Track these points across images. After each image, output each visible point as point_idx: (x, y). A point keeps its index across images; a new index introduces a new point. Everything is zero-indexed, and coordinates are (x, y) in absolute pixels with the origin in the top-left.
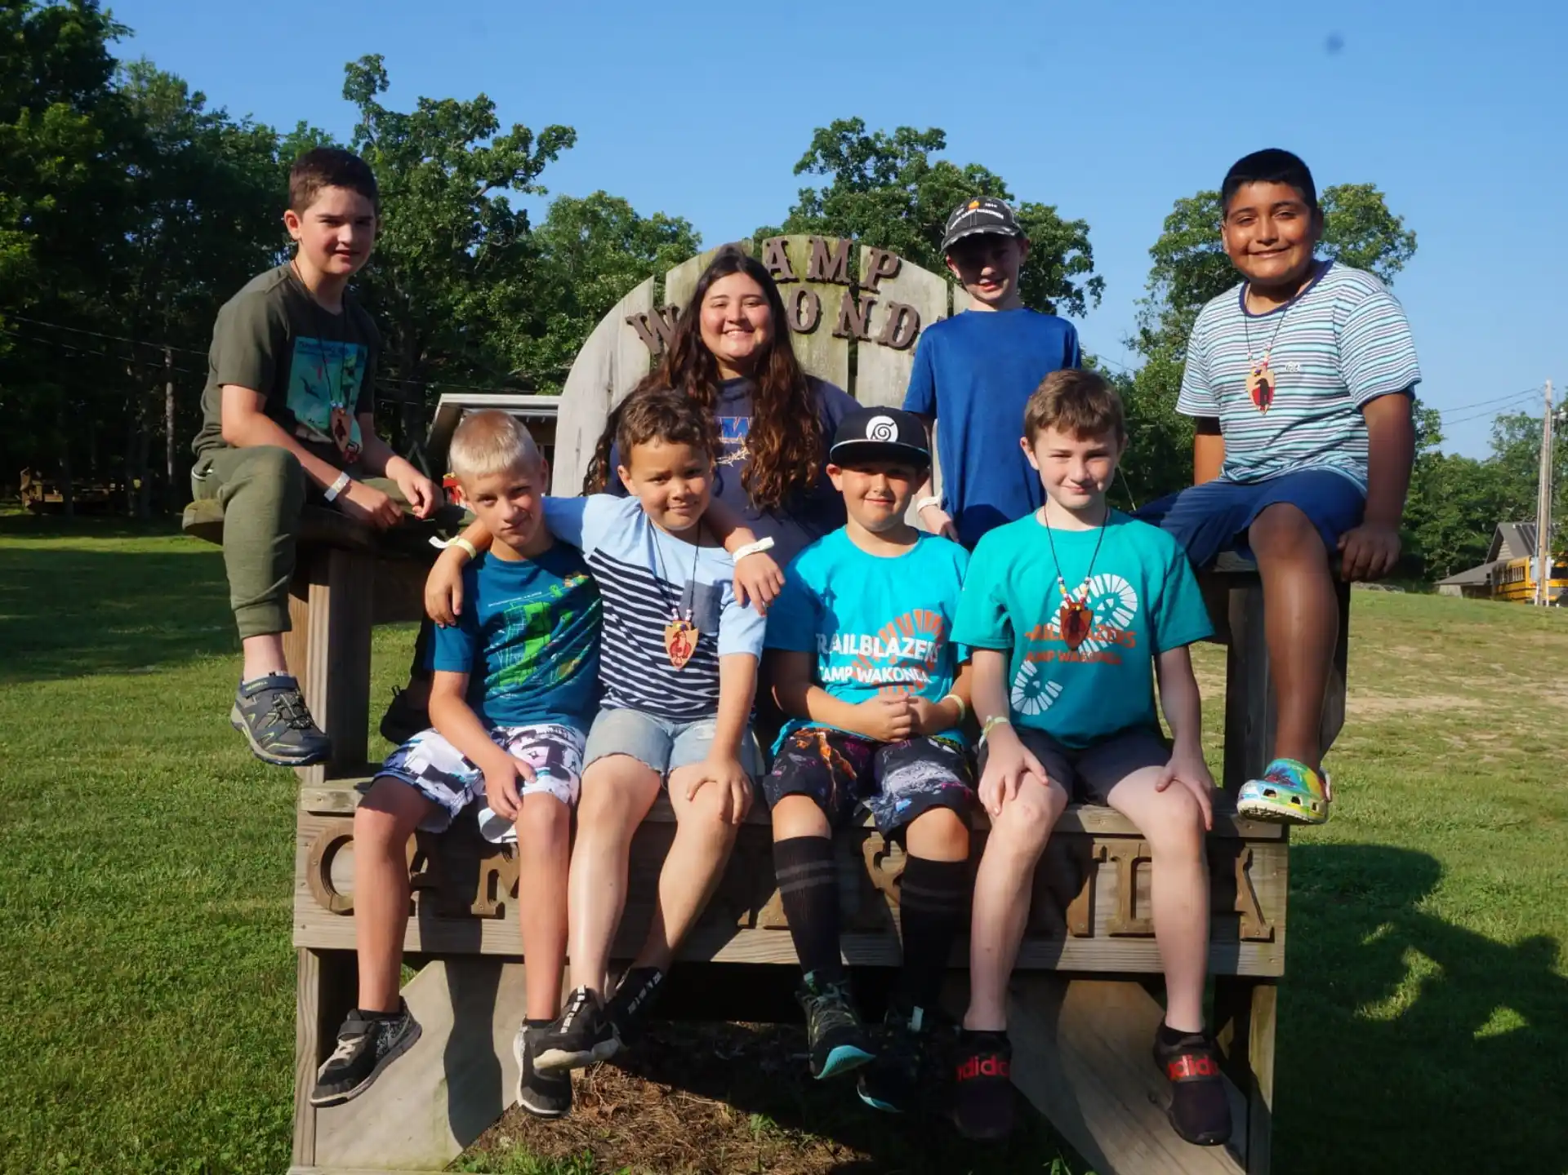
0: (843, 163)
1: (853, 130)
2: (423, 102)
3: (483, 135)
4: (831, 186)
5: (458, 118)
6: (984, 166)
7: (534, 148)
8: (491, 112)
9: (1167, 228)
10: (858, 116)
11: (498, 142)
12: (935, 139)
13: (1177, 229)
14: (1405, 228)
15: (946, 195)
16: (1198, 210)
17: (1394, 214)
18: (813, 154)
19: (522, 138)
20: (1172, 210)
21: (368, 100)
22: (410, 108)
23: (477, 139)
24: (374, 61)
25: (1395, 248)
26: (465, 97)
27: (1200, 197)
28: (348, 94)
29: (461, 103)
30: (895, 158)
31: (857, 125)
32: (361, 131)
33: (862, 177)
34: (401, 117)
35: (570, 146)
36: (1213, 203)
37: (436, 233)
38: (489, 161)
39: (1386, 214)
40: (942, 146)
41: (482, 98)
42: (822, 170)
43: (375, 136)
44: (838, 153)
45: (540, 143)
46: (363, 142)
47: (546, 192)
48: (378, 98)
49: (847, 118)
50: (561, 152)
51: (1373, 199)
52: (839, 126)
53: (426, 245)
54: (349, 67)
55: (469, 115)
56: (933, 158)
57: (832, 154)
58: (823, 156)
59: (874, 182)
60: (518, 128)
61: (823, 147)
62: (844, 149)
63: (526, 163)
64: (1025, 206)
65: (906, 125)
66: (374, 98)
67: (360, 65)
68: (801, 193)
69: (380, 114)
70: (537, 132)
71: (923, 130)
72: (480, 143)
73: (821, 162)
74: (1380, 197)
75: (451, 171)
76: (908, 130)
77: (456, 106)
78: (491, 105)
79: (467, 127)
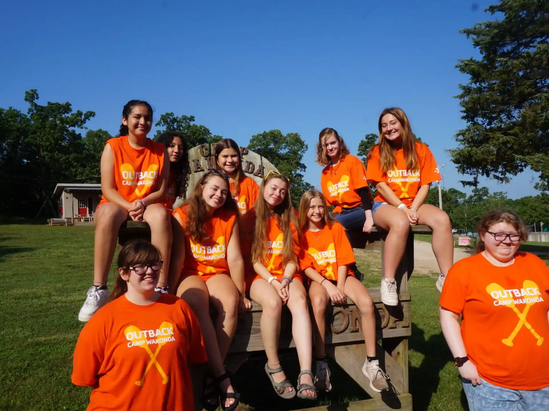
0: (169, 124)
1: (171, 115)
2: (49, 103)
3: (67, 113)
4: (165, 130)
5: (60, 108)
6: (204, 126)
7: (83, 117)
8: (70, 107)
9: (251, 142)
10: (173, 112)
11: (72, 115)
12: (192, 119)
13: (253, 143)
14: (305, 143)
15: (196, 133)
16: (258, 138)
17: (303, 140)
18: (161, 121)
19: (80, 114)
20: (252, 138)
21: (33, 102)
22: (45, 105)
23: (66, 114)
24: (34, 91)
25: (303, 148)
26: (62, 102)
27: (258, 135)
28: (26, 100)
29: (61, 104)
30: (182, 123)
31: (172, 114)
32: (30, 110)
33: (173, 127)
34: (42, 107)
35: (93, 116)
36: (261, 137)
37: (54, 139)
38: (70, 120)
39: (301, 140)
40: (194, 120)
41: (68, 103)
42: (163, 126)
43: (35, 112)
44: (167, 121)
45: (85, 115)
46: (31, 113)
47: (87, 128)
48: (36, 101)
49: (169, 112)
50: (91, 118)
51: (298, 136)
52: (167, 114)
53: (51, 143)
54: (27, 92)
55: (64, 107)
56: (192, 123)
57: (166, 122)
58: (163, 122)
59: (177, 129)
60: (78, 111)
61: (163, 120)
62: (169, 120)
63: (81, 120)
64: (215, 136)
65: (185, 115)
66: (34, 101)
67: (30, 92)
68: (157, 131)
69: (36, 105)
70: (84, 112)
71: (189, 116)
72: (66, 115)
73: (163, 123)
74: (300, 136)
75: (58, 122)
76: (185, 116)
77: (59, 104)
78: (70, 105)
79: (63, 110)
